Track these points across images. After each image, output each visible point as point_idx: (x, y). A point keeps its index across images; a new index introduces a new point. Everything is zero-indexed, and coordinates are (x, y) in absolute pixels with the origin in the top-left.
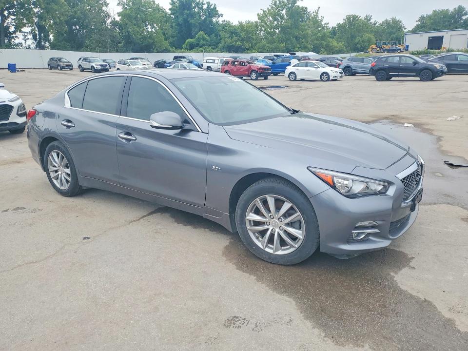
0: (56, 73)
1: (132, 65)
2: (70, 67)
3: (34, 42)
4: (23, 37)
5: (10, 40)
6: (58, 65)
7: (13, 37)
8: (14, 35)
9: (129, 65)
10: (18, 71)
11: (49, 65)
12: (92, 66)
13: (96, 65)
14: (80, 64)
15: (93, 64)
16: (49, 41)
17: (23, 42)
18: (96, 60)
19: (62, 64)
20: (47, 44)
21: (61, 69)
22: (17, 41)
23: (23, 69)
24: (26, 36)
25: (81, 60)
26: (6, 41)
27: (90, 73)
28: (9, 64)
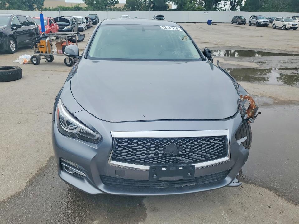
0: (234, 26)
1: (285, 21)
2: (244, 23)
3: (230, 6)
4: (224, 3)
5: (216, 5)
6: (237, 21)
7: (218, 4)
8: (219, 3)
9: (283, 21)
10: (213, 24)
11: (232, 21)
12: (257, 22)
13: (260, 21)
14: (251, 20)
15: (259, 21)
16: (241, 5)
17: (223, 6)
18: (262, 18)
19: (240, 20)
20: (239, 7)
21: (238, 24)
22: (220, 6)
23: (215, 23)
24: (226, 3)
25: (252, 17)
26: (214, 6)
27: (254, 27)
28: (208, 20)
